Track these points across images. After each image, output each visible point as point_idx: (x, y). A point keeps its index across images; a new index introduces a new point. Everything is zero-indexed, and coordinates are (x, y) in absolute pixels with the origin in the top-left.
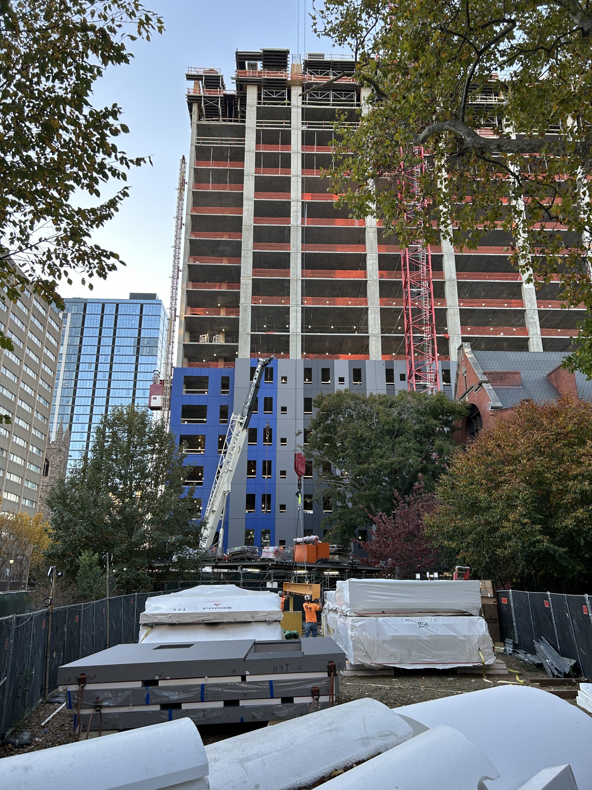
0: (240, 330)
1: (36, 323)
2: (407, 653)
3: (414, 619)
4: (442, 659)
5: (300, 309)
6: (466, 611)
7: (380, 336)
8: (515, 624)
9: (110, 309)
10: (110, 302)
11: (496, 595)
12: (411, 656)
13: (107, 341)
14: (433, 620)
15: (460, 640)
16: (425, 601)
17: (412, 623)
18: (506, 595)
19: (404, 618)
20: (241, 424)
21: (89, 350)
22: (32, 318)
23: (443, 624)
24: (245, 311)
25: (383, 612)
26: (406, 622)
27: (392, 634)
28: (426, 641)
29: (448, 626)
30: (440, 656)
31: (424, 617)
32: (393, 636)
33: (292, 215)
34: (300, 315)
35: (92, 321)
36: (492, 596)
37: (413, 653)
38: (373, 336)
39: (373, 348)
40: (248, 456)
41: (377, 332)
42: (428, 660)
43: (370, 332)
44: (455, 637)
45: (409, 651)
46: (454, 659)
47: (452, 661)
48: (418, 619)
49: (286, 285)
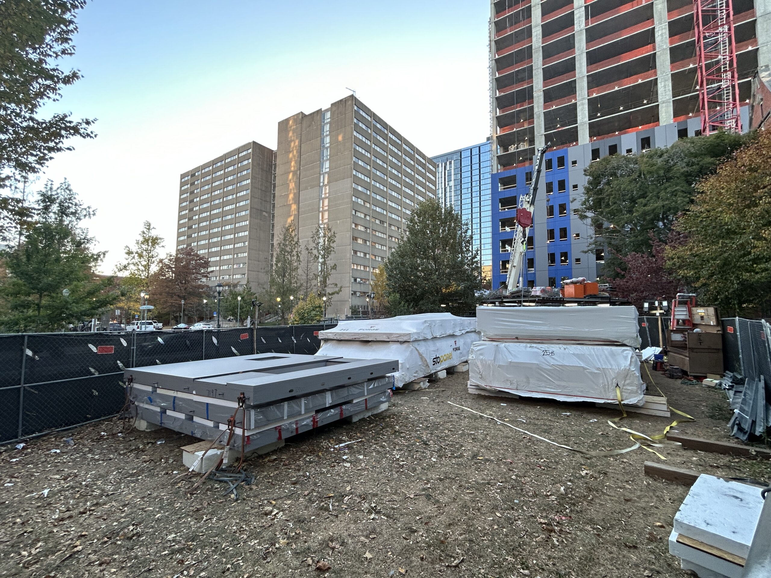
0: (536, 133)
1: (420, 168)
2: (525, 380)
3: (539, 346)
4: (566, 391)
5: (586, 101)
6: (616, 340)
7: (671, 101)
8: (741, 356)
9: (475, 152)
10: (475, 147)
11: (720, 323)
12: (529, 383)
13: (476, 172)
14: (562, 349)
15: (591, 373)
16: (560, 328)
17: (536, 350)
18: (733, 324)
19: (529, 345)
20: (528, 202)
21: (466, 180)
22: (417, 166)
23: (574, 354)
24: (539, 117)
25: (517, 338)
26: (529, 349)
27: (510, 360)
28: (549, 370)
29: (578, 356)
30: (565, 387)
31: (553, 346)
32: (510, 362)
33: (575, 22)
34: (586, 106)
35: (466, 162)
36: (715, 324)
37: (531, 381)
38: (663, 103)
39: (664, 114)
40: (548, 226)
41: (668, 98)
42: (549, 390)
43: (660, 101)
44: (584, 369)
45: (528, 378)
46: (582, 392)
47: (580, 394)
48: (544, 347)
49: (573, 86)
